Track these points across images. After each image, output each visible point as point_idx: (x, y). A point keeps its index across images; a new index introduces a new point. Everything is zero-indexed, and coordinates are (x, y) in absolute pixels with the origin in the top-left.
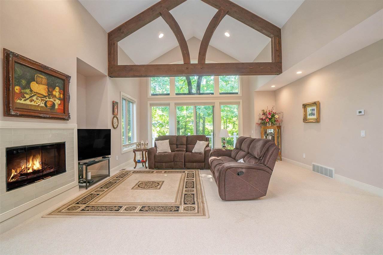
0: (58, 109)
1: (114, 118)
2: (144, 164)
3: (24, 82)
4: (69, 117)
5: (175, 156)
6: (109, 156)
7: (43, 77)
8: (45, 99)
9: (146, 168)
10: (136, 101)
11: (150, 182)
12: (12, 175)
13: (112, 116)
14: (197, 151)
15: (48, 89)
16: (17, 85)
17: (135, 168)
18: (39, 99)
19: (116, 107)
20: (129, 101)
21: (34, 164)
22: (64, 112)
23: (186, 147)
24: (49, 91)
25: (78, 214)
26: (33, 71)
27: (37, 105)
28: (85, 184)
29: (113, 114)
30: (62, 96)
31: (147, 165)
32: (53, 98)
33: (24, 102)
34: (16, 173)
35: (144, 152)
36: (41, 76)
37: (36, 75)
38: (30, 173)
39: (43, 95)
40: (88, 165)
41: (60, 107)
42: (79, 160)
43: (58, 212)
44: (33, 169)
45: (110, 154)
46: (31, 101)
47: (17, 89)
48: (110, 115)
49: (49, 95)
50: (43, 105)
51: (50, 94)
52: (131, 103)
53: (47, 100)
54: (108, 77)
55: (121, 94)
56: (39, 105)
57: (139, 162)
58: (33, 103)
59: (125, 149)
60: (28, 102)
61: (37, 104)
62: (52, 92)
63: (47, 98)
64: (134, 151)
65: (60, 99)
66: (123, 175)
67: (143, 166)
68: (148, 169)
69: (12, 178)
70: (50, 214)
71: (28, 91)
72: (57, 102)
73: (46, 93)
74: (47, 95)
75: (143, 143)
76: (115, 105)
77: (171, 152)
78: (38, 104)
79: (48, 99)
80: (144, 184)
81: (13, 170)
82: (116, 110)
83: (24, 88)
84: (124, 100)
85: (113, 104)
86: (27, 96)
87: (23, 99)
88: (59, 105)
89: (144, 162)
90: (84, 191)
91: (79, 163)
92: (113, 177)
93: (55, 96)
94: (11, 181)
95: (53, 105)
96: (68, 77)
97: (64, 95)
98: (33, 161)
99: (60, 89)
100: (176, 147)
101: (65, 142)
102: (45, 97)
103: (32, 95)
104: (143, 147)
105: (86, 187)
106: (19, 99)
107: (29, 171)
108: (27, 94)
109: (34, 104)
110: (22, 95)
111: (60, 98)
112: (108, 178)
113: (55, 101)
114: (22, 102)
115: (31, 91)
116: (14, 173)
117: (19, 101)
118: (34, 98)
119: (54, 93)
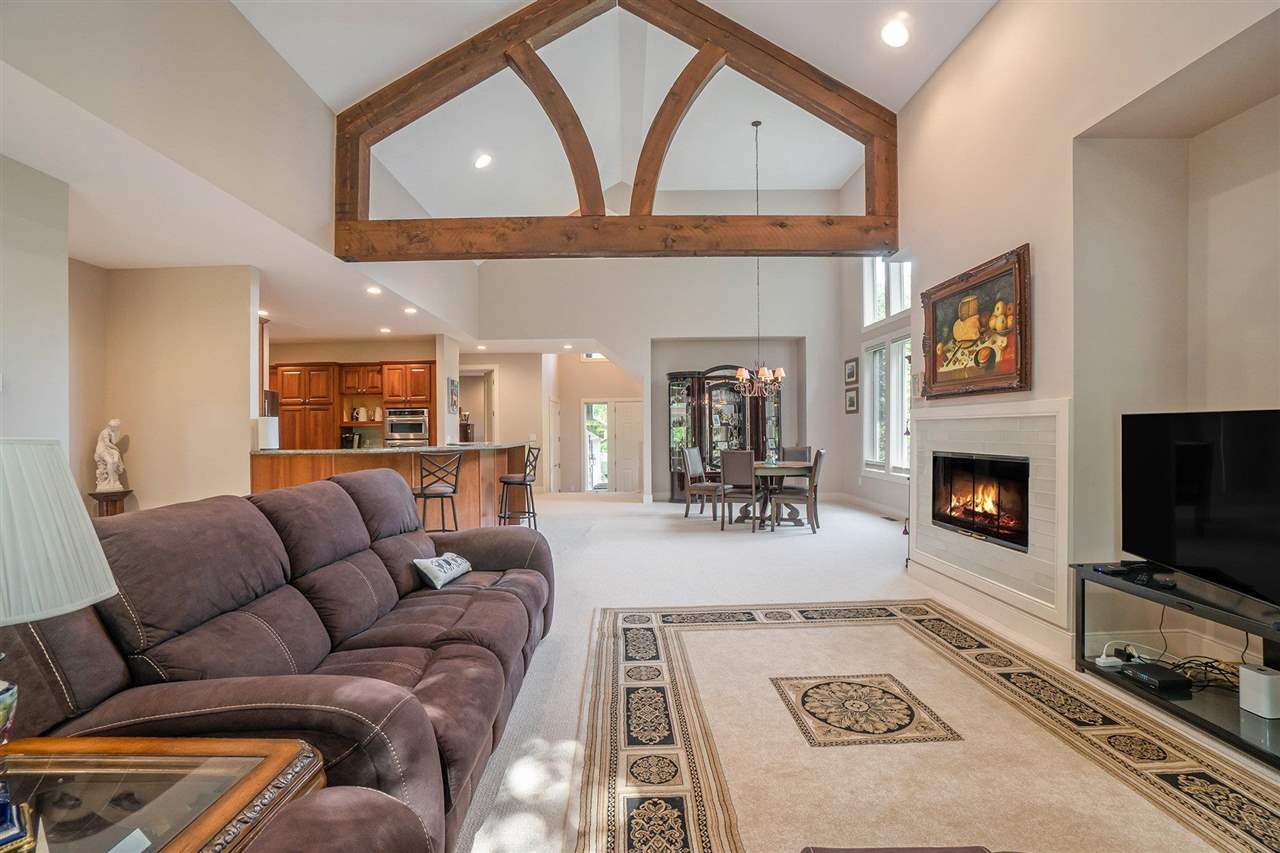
0: (1003, 361)
3: (946, 330)
7: (972, 298)
8: (975, 347)
12: (952, 505)
15: (980, 320)
16: (940, 341)
18: (966, 351)
24: (981, 323)
26: (958, 298)
27: (963, 369)
30: (1010, 321)
32: (990, 337)
33: (947, 369)
34: (957, 504)
36: (968, 299)
37: (961, 304)
39: (970, 341)
41: (1007, 357)
44: (983, 508)
46: (955, 362)
47: (939, 348)
49: (982, 334)
50: (972, 364)
51: (985, 330)
53: (978, 349)
56: (966, 366)
58: (958, 366)
60: (951, 367)
61: (963, 367)
62: (989, 321)
63: (979, 343)
65: (1006, 332)
69: (952, 510)
72: (1000, 344)
73: (976, 333)
74: (979, 335)
78: (965, 364)
79: (980, 346)
81: (953, 497)
83: (947, 341)
87: (946, 364)
88: (1004, 350)
93: (995, 329)
95: (992, 355)
97: (1016, 315)
99: (1007, 304)
101: (1028, 459)
102: (975, 342)
103: (956, 348)
106: (941, 365)
107: (977, 509)
108: (950, 351)
109: (959, 368)
110: (944, 357)
111: (1007, 328)
113: (994, 342)
114: (944, 368)
115: (955, 341)
116: (955, 501)
117: (941, 369)
118: (959, 355)
119: (992, 323)
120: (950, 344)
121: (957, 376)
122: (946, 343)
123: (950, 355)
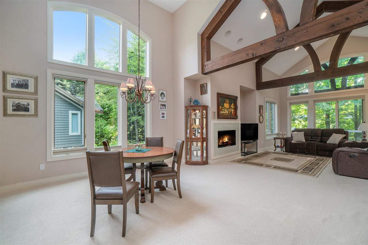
0: (233, 114)
1: (260, 116)
2: (282, 148)
3: (222, 104)
4: (237, 118)
5: (308, 144)
6: (257, 140)
9: (284, 152)
10: (277, 102)
11: (284, 158)
12: (220, 142)
13: (259, 115)
14: (331, 142)
15: (229, 105)
17: (275, 151)
19: (261, 109)
20: (271, 103)
21: (226, 139)
22: (235, 115)
23: (321, 138)
25: (243, 163)
26: (224, 98)
28: (244, 154)
29: (260, 114)
31: (284, 150)
33: (222, 112)
35: (282, 140)
38: (225, 142)
40: (245, 143)
42: (241, 140)
43: (234, 161)
45: (258, 139)
48: (258, 115)
49: (230, 108)
50: (228, 113)
51: (230, 107)
52: (273, 104)
54: (256, 90)
55: (265, 100)
57: (278, 147)
58: (225, 112)
59: (268, 138)
60: (223, 112)
64: (275, 139)
66: (266, 154)
67: (281, 150)
68: (285, 152)
70: (231, 161)
72: (233, 110)
75: (282, 133)
76: (261, 107)
77: (305, 141)
80: (279, 159)
81: (220, 140)
82: (262, 111)
84: (267, 103)
85: (260, 107)
88: (233, 112)
89: (282, 147)
90: (243, 157)
91: (241, 142)
92: (259, 153)
94: (220, 144)
96: (237, 97)
97: (235, 107)
98: (226, 137)
99: (234, 104)
100: (310, 138)
101: (235, 130)
102: (228, 109)
104: (281, 137)
105: (245, 156)
112: (256, 153)
115: (224, 107)
117: (221, 112)
118: (225, 110)
119: (231, 106)
120: (223, 107)
121: (225, 115)
122: (222, 107)
123: (223, 110)
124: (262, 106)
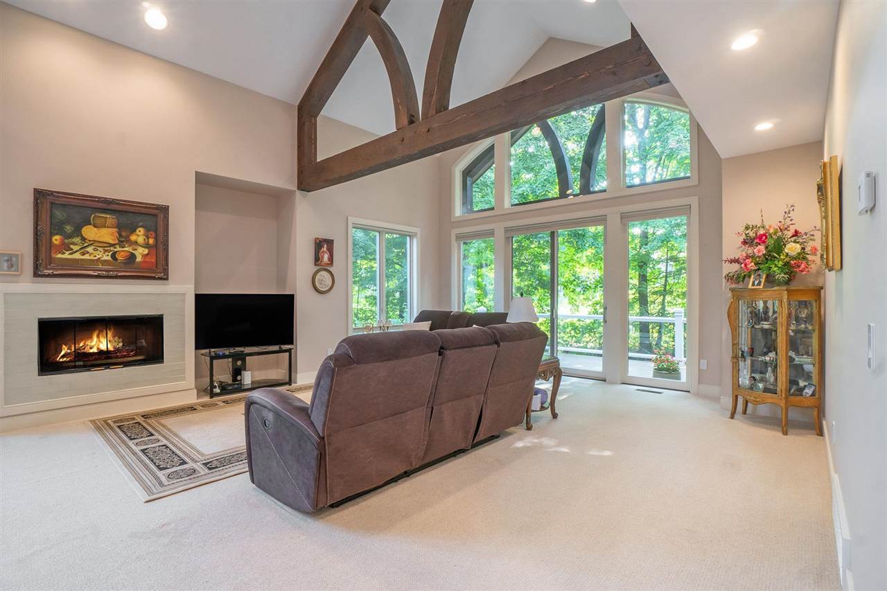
0: (144, 262)
1: (317, 272)
3: (69, 229)
4: (166, 275)
7: (108, 216)
8: (112, 248)
12: (63, 353)
15: (119, 233)
16: (57, 234)
18: (100, 249)
19: (326, 249)
21: (100, 341)
22: (157, 267)
24: (120, 235)
26: (86, 211)
27: (95, 260)
29: (315, 264)
30: (151, 241)
32: (130, 246)
33: (70, 257)
34: (69, 351)
36: (104, 215)
37: (93, 216)
38: (92, 353)
39: (108, 243)
41: (147, 259)
42: (197, 348)
44: (98, 348)
46: (83, 254)
47: (56, 239)
48: (305, 268)
49: (121, 242)
50: (109, 258)
51: (123, 240)
53: (116, 250)
54: (298, 191)
55: (349, 222)
56: (99, 259)
58: (87, 257)
60: (77, 256)
61: (96, 258)
62: (129, 237)
63: (117, 246)
65: (147, 246)
69: (63, 357)
71: (77, 240)
72: (141, 252)
73: (115, 240)
74: (117, 242)
76: (322, 245)
78: (98, 257)
79: (118, 249)
81: (64, 346)
82: (327, 256)
83: (70, 236)
85: (316, 243)
86: (75, 248)
87: (67, 253)
88: (146, 255)
93: (136, 242)
94: (61, 360)
95: (132, 257)
97: (156, 239)
98: (98, 337)
99: (147, 231)
101: (163, 315)
102: (112, 246)
103: (86, 244)
106: (60, 253)
107: (91, 351)
108: (75, 244)
109: (89, 258)
110: (65, 247)
111: (148, 244)
113: (135, 250)
114: (67, 255)
115: (84, 239)
116: (66, 349)
117: (59, 256)
118: (89, 249)
119: (132, 238)
121: (87, 264)
122: (68, 238)
124: (330, 243)
